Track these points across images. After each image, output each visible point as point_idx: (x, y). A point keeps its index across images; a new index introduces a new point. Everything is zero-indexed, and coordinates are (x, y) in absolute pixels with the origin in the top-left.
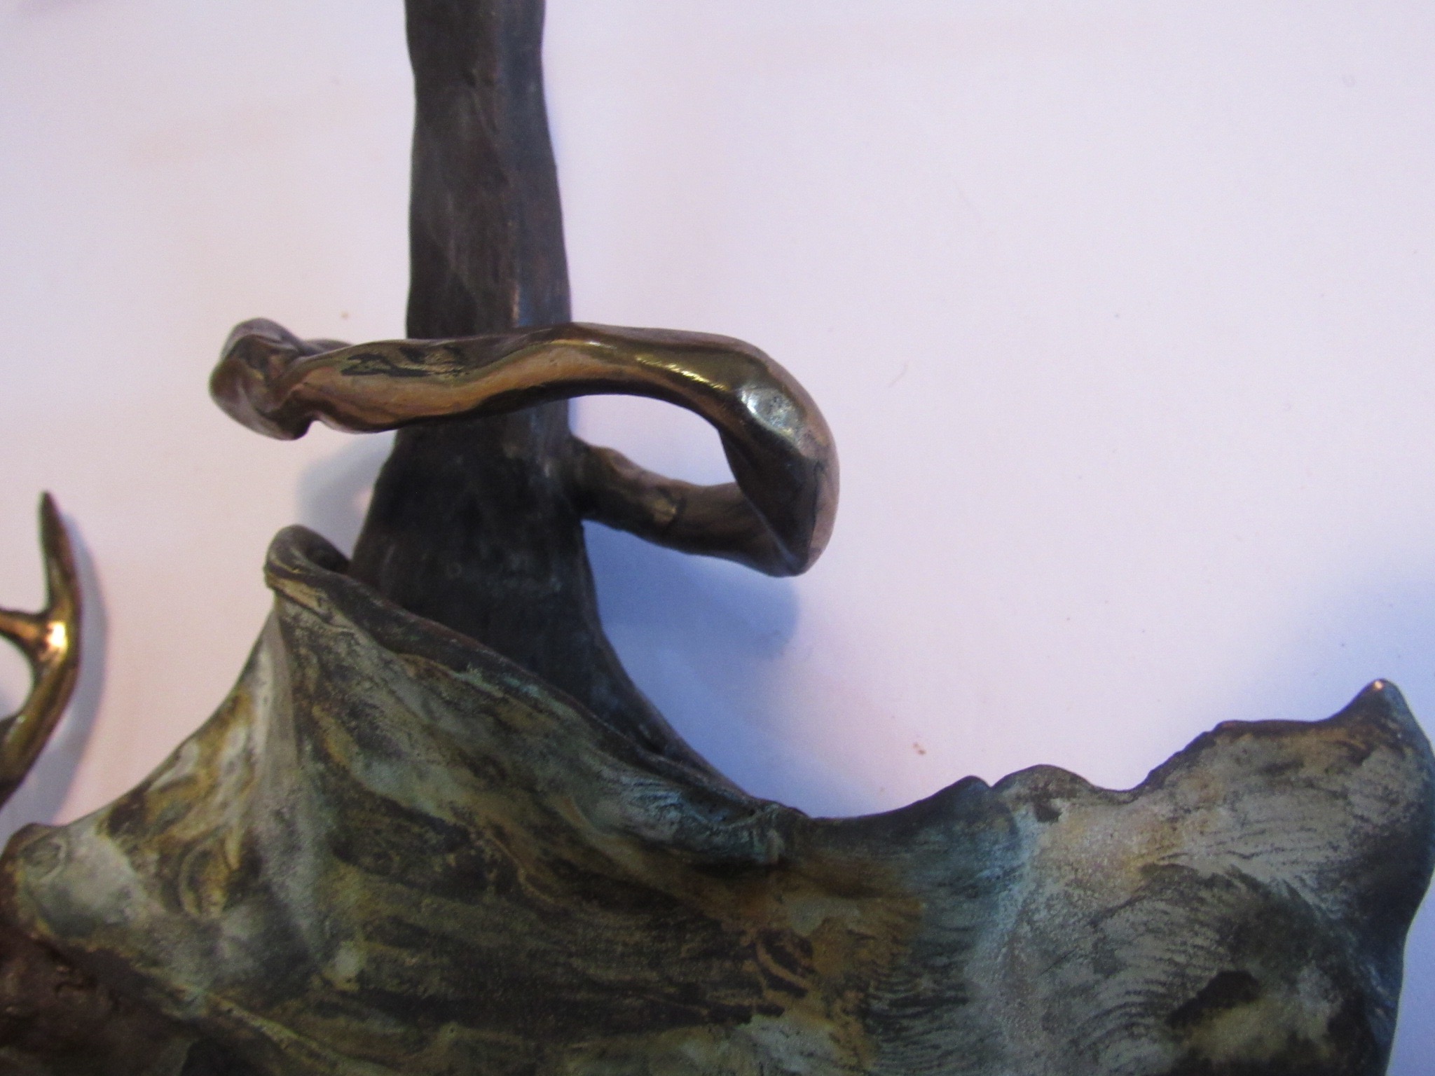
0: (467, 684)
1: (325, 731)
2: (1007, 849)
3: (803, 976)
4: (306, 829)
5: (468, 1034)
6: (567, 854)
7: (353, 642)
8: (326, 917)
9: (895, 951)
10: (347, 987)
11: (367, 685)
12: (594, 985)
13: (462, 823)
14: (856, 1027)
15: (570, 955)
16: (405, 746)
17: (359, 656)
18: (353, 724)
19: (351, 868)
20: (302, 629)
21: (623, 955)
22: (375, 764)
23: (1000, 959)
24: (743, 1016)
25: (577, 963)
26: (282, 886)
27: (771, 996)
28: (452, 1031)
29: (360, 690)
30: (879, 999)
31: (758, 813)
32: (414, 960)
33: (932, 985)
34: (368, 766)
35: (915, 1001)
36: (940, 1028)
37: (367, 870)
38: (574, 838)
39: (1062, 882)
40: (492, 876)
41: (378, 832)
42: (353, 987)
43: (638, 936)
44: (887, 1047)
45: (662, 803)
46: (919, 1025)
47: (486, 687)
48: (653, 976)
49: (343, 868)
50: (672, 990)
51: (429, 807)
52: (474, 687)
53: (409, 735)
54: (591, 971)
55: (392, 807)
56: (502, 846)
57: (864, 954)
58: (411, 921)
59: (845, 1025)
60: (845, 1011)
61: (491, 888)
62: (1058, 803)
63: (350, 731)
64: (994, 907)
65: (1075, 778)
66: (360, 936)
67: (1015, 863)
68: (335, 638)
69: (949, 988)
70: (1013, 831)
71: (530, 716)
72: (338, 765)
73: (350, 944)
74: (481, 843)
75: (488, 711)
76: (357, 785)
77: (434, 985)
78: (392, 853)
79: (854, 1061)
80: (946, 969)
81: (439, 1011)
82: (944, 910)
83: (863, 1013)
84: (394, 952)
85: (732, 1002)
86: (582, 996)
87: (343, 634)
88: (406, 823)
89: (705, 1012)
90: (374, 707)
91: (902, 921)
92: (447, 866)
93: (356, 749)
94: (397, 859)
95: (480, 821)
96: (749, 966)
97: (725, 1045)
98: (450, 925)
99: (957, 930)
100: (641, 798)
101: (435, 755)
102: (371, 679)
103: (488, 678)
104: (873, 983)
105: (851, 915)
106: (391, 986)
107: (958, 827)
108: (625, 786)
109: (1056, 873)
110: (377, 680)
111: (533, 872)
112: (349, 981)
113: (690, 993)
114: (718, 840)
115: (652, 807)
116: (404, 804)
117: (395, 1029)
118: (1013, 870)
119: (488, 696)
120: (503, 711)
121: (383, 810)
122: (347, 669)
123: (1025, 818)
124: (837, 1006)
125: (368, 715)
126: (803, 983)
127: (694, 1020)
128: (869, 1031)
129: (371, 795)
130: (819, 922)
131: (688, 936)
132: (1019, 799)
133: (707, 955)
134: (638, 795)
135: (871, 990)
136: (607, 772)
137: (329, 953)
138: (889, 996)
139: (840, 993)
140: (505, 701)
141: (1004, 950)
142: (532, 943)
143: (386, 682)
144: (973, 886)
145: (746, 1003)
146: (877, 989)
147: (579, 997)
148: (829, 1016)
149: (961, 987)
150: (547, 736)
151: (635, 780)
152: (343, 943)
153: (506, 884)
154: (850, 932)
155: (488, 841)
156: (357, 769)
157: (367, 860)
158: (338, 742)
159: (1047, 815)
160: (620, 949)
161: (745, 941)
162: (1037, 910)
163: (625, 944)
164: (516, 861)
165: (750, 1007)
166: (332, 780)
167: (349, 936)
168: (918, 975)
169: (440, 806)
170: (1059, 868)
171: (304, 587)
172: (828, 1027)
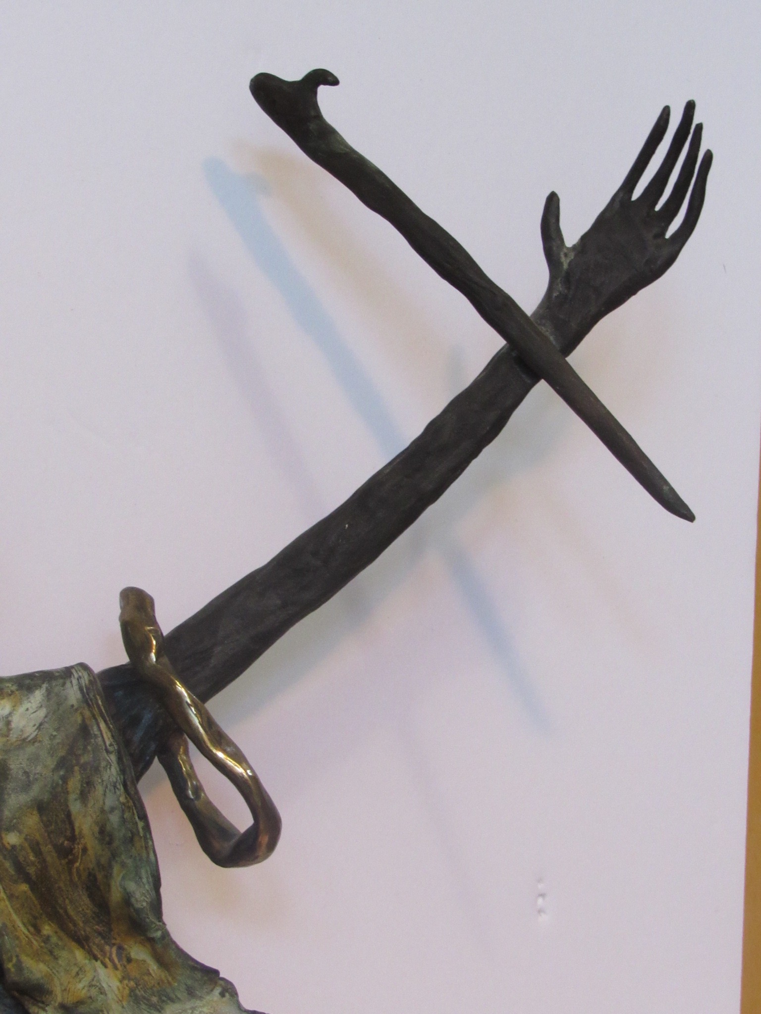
0: (136, 823)
1: (73, 776)
2: (207, 992)
3: (121, 965)
4: (35, 790)
5: (30, 893)
6: (100, 876)
7: (109, 766)
8: (16, 818)
9: (156, 985)
10: (7, 845)
11: (100, 781)
12: (66, 911)
13: (78, 836)
14: (127, 991)
15: (67, 898)
16: (90, 805)
17: (106, 771)
18: (85, 785)
19: (38, 815)
20: (95, 742)
21: (79, 912)
22: (79, 801)
23: (177, 1011)
24: (96, 959)
25: (67, 901)
26: (9, 795)
27: (107, 960)
28: (26, 887)
29: (97, 780)
30: (140, 991)
31: (161, 924)
32: (33, 859)
33: (156, 1001)
34: (76, 800)
35: (148, 1000)
36: (148, 1012)
37: (42, 821)
38: (108, 876)
39: (209, 1011)
40: (70, 857)
41: (57, 816)
42: (9, 847)
43: (88, 911)
44: (131, 1003)
45: (146, 899)
46: (143, 1006)
47: (141, 830)
48: (81, 925)
49: (35, 812)
50: (83, 933)
51: (77, 825)
52: (137, 825)
53: (94, 804)
54: (69, 907)
55: (69, 815)
56: (80, 854)
57: (146, 978)
58: (41, 847)
59: (124, 988)
60: (127, 986)
61: (67, 860)
62: (227, 995)
63: (82, 785)
64: (190, 1000)
65: (236, 994)
66: (23, 836)
67: (204, 996)
68: (104, 759)
69: (160, 1006)
70: (212, 990)
71: (142, 847)
72: (67, 788)
73: (18, 834)
74: (76, 846)
75: (132, 833)
76: (66, 800)
77: (32, 870)
78: (53, 824)
79: (121, 999)
80: (163, 1001)
81: (27, 879)
82: (179, 990)
83: (132, 990)
84: (29, 851)
85: (96, 952)
86: (61, 911)
87: (108, 760)
88: (67, 823)
89: (87, 947)
90: (95, 787)
91: (166, 981)
92: (63, 844)
93: (78, 792)
94: (53, 827)
95: (83, 841)
96: (107, 948)
97: (87, 961)
98: (49, 859)
99: (176, 996)
100: (143, 893)
101: (94, 816)
102: (103, 781)
103: (143, 828)
104: (141, 986)
105: (153, 967)
106: (21, 859)
107: (206, 978)
108: (144, 887)
109: (209, 1007)
110: (105, 784)
111: (81, 868)
112: (8, 844)
113: (87, 938)
114: (148, 920)
115: (143, 897)
116: (73, 817)
117: (12, 871)
118: (203, 998)
119: (138, 832)
120: (136, 839)
121: (66, 813)
122: (99, 770)
123: (217, 991)
124: (126, 982)
125: (91, 787)
126: (119, 966)
127: (83, 947)
128: (130, 996)
129: (67, 806)
130: (141, 959)
131: (101, 925)
132: (221, 985)
133: (100, 934)
134: (144, 892)
135: (139, 987)
136: (145, 880)
137: (9, 829)
138: (143, 993)
139: (130, 979)
140: (141, 837)
141: (180, 1011)
142: (62, 885)
143: (107, 787)
144: (192, 992)
145: (99, 956)
146: (141, 988)
147: (60, 910)
148: (121, 982)
149: (162, 1008)
150: (139, 854)
151: (148, 889)
152: (16, 832)
153: (71, 863)
154: (148, 970)
155: (78, 847)
156: (72, 797)
157: (45, 818)
158: (74, 784)
159: (222, 995)
160: (81, 909)
161: (114, 941)
162: (197, 1011)
163: (83, 910)
164: (79, 860)
165: (99, 958)
166: (59, 789)
167: (20, 832)
168: (155, 996)
169: (79, 827)
170: (211, 1007)
171: (109, 734)
172: (118, 984)
